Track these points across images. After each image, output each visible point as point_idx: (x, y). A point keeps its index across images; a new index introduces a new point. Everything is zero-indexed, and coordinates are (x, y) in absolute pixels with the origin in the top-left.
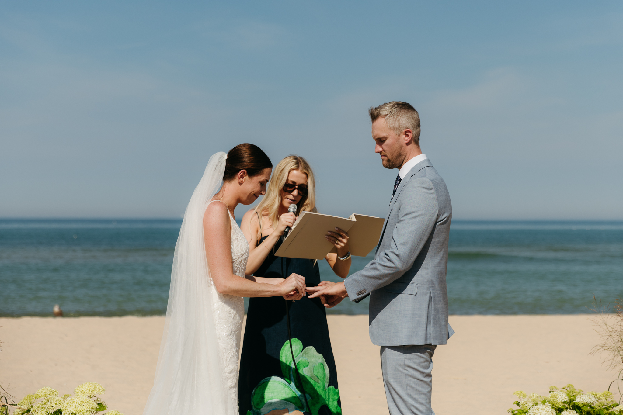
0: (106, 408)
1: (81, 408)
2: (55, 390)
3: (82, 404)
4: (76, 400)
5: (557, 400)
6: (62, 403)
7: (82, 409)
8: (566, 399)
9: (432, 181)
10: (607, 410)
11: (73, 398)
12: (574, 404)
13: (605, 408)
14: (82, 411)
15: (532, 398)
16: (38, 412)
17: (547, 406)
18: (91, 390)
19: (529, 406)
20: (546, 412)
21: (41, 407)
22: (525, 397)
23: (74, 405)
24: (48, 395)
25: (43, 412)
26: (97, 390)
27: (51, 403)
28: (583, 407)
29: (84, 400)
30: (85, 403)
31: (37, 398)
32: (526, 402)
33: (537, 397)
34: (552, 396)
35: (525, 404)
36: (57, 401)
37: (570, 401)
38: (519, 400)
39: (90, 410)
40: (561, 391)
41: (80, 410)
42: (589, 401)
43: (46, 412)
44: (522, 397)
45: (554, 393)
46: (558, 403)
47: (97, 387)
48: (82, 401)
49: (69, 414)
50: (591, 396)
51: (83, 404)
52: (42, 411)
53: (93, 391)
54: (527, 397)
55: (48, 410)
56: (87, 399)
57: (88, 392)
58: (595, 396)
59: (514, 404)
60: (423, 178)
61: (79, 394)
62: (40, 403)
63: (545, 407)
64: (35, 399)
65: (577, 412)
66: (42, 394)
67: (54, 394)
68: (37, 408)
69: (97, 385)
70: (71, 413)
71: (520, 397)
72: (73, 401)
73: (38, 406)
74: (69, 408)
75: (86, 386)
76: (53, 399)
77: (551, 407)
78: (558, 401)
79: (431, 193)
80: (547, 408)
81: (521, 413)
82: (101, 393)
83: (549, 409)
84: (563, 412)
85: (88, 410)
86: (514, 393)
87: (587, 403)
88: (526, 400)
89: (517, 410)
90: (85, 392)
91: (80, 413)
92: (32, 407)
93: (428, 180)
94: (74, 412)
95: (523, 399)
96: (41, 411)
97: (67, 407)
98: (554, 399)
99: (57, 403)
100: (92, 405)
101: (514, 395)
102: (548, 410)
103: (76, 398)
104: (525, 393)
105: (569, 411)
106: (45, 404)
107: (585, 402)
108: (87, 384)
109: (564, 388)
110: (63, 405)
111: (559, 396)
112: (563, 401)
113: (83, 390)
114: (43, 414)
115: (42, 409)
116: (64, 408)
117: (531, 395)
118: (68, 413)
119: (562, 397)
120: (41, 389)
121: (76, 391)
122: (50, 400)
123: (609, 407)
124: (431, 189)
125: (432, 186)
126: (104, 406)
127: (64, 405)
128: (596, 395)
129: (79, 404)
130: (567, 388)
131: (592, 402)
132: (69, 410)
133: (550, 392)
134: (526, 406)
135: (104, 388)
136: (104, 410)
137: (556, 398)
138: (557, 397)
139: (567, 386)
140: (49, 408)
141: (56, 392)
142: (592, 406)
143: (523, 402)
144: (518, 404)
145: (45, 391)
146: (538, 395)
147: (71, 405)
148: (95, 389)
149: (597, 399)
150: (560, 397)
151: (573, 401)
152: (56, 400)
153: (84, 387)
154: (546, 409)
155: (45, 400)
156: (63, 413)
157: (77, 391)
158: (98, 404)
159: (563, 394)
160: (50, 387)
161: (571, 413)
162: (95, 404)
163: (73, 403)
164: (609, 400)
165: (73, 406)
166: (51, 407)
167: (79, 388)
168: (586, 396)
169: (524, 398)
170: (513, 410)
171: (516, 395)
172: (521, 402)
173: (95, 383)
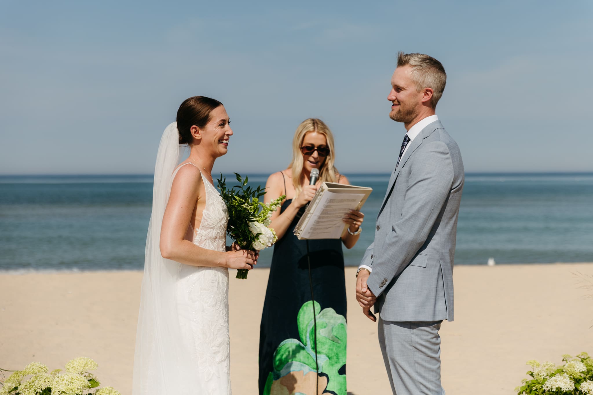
0: (99, 384)
1: (71, 386)
2: (43, 367)
3: (72, 382)
4: (66, 377)
5: (575, 370)
6: (51, 381)
7: (73, 387)
8: (584, 369)
9: (448, 145)
11: (63, 375)
14: (72, 389)
15: (547, 367)
16: (25, 391)
17: (565, 377)
18: (82, 366)
19: (543, 375)
20: (565, 384)
21: (29, 385)
22: (539, 366)
23: (64, 382)
24: (36, 371)
25: (31, 391)
26: (89, 366)
27: (39, 381)
29: (75, 378)
30: (76, 381)
31: (25, 375)
32: (540, 371)
33: (552, 366)
34: (568, 366)
35: (539, 373)
36: (46, 379)
37: (589, 371)
38: (533, 370)
39: (81, 388)
40: (578, 360)
41: (71, 388)
43: (34, 392)
44: (535, 366)
45: (572, 363)
46: (576, 373)
47: (90, 363)
48: (73, 379)
49: (59, 392)
51: (74, 382)
52: (30, 389)
53: (85, 366)
54: (541, 367)
55: (37, 389)
56: (78, 376)
57: (79, 368)
59: (527, 374)
60: (438, 142)
61: (70, 370)
62: (27, 381)
63: (563, 378)
64: (22, 376)
66: (30, 370)
67: (43, 371)
68: (24, 386)
69: (89, 360)
70: (61, 391)
71: (534, 367)
72: (63, 378)
73: (25, 384)
74: (59, 386)
75: (77, 361)
76: (41, 376)
77: (569, 379)
78: (576, 372)
79: (447, 158)
80: (565, 379)
81: (535, 384)
82: (94, 369)
83: (568, 380)
84: (583, 383)
85: (79, 388)
86: (527, 363)
88: (540, 369)
89: (531, 381)
90: (76, 367)
91: (70, 392)
92: (20, 384)
93: (444, 144)
94: (64, 391)
95: (537, 369)
96: (28, 390)
97: (56, 384)
98: (572, 369)
99: (46, 380)
100: (83, 383)
101: (527, 364)
102: (566, 382)
103: (66, 375)
104: (539, 362)
105: (589, 383)
106: (33, 381)
108: (79, 359)
109: (578, 357)
110: (52, 383)
111: (576, 365)
112: (581, 371)
113: (74, 365)
114: (31, 393)
115: (30, 388)
116: (53, 386)
117: (545, 364)
118: (57, 391)
119: (580, 367)
120: (30, 365)
121: (66, 367)
122: (38, 378)
124: (447, 154)
125: (448, 151)
126: (96, 382)
127: (54, 383)
129: (70, 381)
130: (581, 357)
132: (59, 389)
133: (563, 360)
134: (541, 376)
135: (96, 364)
136: (96, 386)
137: (573, 368)
138: (575, 367)
139: (581, 354)
140: (37, 386)
141: (45, 369)
143: (537, 371)
144: (532, 375)
145: (33, 367)
146: (552, 364)
147: (61, 383)
148: (87, 364)
150: (578, 367)
152: (45, 377)
153: (75, 363)
154: (564, 381)
155: (33, 378)
156: (52, 392)
157: (68, 367)
158: (90, 381)
159: (581, 364)
160: (39, 362)
161: (592, 384)
162: (86, 380)
163: (63, 380)
165: (62, 384)
166: (40, 386)
167: (70, 364)
169: (537, 367)
170: (527, 381)
171: (529, 364)
172: (535, 372)
173: (87, 359)
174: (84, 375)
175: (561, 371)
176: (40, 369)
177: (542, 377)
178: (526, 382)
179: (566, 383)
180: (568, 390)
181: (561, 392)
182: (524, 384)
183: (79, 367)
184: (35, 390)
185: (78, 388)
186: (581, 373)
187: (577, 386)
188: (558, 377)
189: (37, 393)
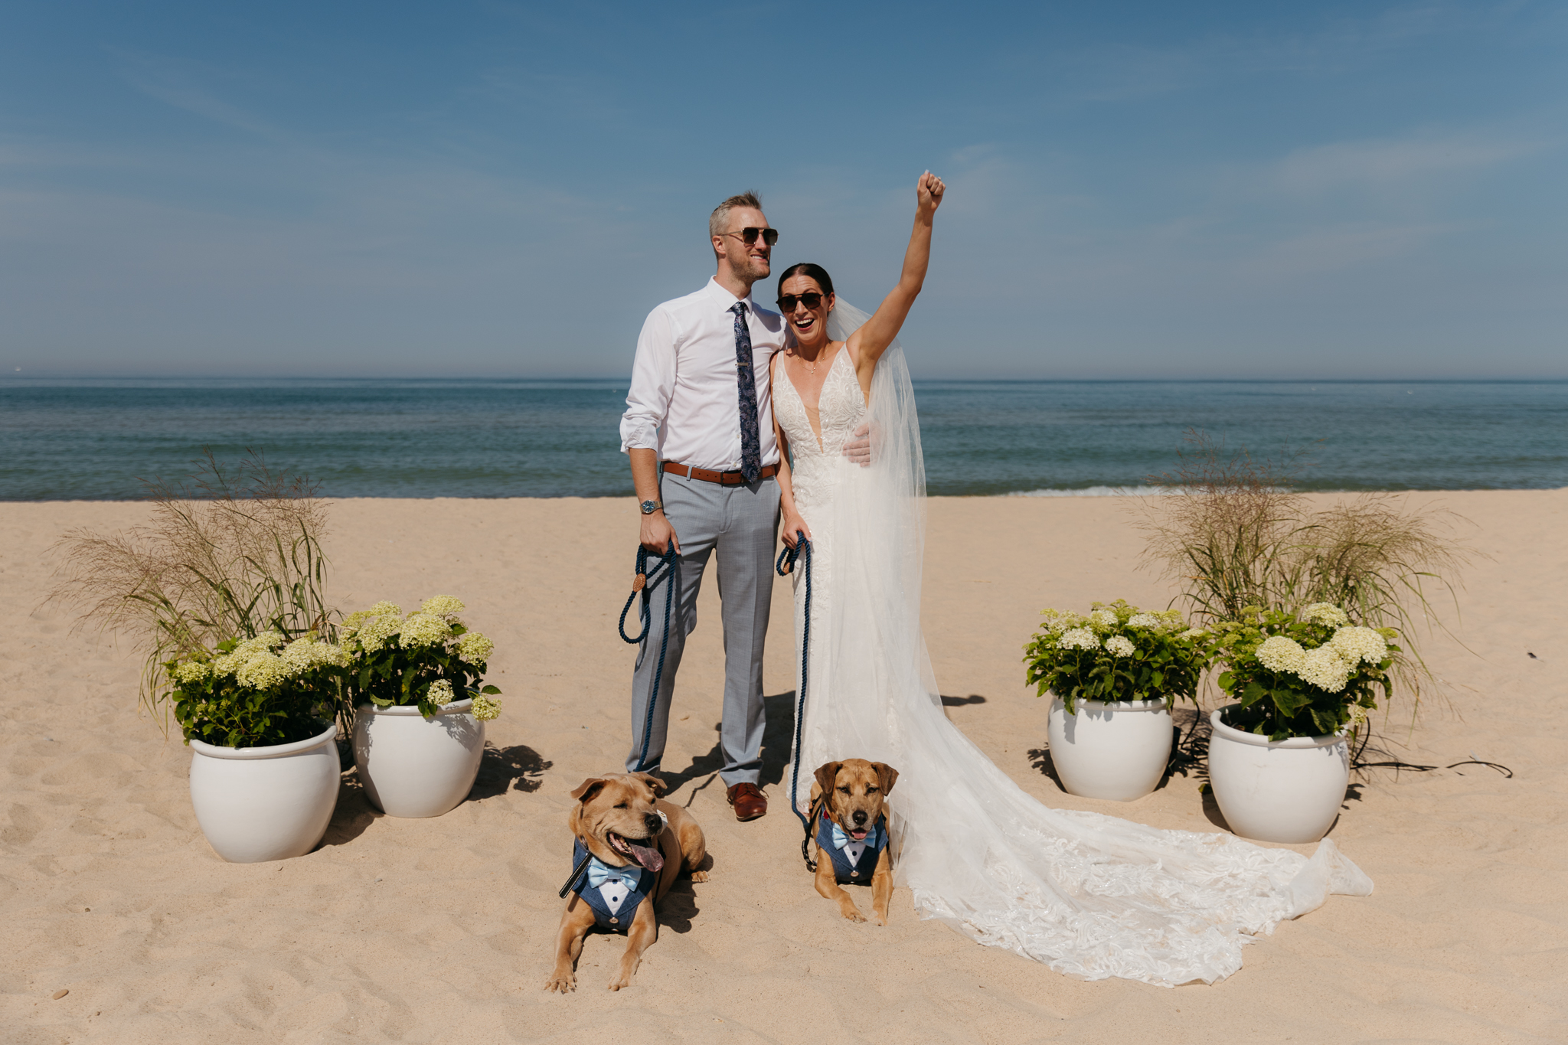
0: (467, 631)
1: (425, 631)
3: (427, 625)
4: (419, 620)
5: (1102, 622)
6: (400, 625)
7: (427, 633)
8: (1115, 621)
10: (1173, 636)
11: (416, 618)
12: (1126, 627)
13: (1170, 633)
15: (1067, 618)
16: (365, 637)
17: (1087, 631)
18: (444, 605)
19: (1061, 628)
20: (1085, 640)
21: (370, 630)
22: (1056, 615)
23: (416, 626)
25: (372, 637)
26: (452, 607)
27: (384, 624)
28: (1139, 632)
29: (431, 620)
30: (434, 625)
31: (367, 617)
32: (1057, 622)
33: (1073, 616)
34: (1095, 617)
35: (1055, 626)
36: (393, 622)
37: (1121, 624)
38: (1047, 621)
39: (439, 634)
40: (1108, 609)
41: (425, 634)
42: (1147, 624)
44: (1052, 615)
45: (1099, 613)
46: (1103, 626)
47: (453, 602)
48: (427, 621)
50: (1151, 617)
51: (429, 626)
53: (446, 606)
54: (1059, 617)
55: (380, 634)
56: (436, 619)
57: (439, 609)
58: (1156, 616)
59: (1041, 626)
61: (427, 611)
62: (370, 624)
63: (1085, 633)
64: (364, 617)
65: (1129, 639)
66: (374, 611)
68: (364, 631)
69: (453, 599)
70: (412, 638)
71: (1050, 617)
72: (416, 621)
73: (366, 628)
74: (409, 630)
75: (437, 599)
77: (1093, 633)
78: (1103, 624)
80: (1087, 635)
81: (1050, 640)
83: (1090, 636)
85: (436, 634)
86: (1041, 612)
87: (1144, 626)
88: (1057, 620)
89: (1044, 636)
90: (435, 608)
92: (359, 629)
94: (416, 637)
95: (1053, 619)
96: (369, 635)
97: (406, 629)
98: (1097, 621)
99: (393, 624)
100: (444, 629)
103: (420, 616)
104: (1056, 611)
106: (376, 625)
107: (1141, 625)
108: (439, 596)
109: (1111, 605)
111: (1104, 616)
113: (432, 606)
115: (371, 633)
116: (402, 630)
117: (1065, 613)
118: (407, 637)
119: (1109, 618)
120: (374, 604)
121: (421, 607)
122: (383, 620)
123: (1176, 632)
126: (464, 629)
127: (403, 627)
128: (1158, 615)
129: (423, 624)
130: (1116, 605)
131: (1151, 625)
132: (409, 635)
133: (1093, 610)
134: (1057, 629)
135: (462, 603)
136: (463, 633)
137: (1100, 619)
138: (1102, 618)
139: (1116, 602)
140: (381, 631)
142: (1153, 631)
147: (412, 626)
148: (449, 603)
149: (1159, 621)
150: (1106, 618)
151: (1125, 623)
153: (434, 602)
154: (1086, 637)
155: (377, 620)
156: (401, 638)
157: (425, 607)
158: (452, 627)
159: (1110, 614)
160: (388, 601)
161: (1122, 641)
162: (446, 626)
163: (415, 623)
164: (1177, 621)
165: (414, 628)
166: (385, 630)
167: (427, 603)
168: (1143, 616)
169: (1055, 617)
170: (1038, 635)
171: (1044, 613)
172: (1051, 624)
173: (450, 597)
174: (446, 618)
175: (1083, 625)
176: (388, 609)
177: (1060, 632)
178: (1038, 638)
179: (1087, 639)
180: (1089, 648)
181: (1082, 651)
182: (1036, 641)
183: (439, 607)
184: (378, 637)
185: (434, 635)
186: (1111, 625)
187: (1103, 644)
188: (1078, 632)
189: (381, 639)
